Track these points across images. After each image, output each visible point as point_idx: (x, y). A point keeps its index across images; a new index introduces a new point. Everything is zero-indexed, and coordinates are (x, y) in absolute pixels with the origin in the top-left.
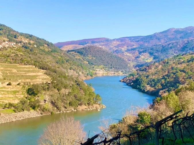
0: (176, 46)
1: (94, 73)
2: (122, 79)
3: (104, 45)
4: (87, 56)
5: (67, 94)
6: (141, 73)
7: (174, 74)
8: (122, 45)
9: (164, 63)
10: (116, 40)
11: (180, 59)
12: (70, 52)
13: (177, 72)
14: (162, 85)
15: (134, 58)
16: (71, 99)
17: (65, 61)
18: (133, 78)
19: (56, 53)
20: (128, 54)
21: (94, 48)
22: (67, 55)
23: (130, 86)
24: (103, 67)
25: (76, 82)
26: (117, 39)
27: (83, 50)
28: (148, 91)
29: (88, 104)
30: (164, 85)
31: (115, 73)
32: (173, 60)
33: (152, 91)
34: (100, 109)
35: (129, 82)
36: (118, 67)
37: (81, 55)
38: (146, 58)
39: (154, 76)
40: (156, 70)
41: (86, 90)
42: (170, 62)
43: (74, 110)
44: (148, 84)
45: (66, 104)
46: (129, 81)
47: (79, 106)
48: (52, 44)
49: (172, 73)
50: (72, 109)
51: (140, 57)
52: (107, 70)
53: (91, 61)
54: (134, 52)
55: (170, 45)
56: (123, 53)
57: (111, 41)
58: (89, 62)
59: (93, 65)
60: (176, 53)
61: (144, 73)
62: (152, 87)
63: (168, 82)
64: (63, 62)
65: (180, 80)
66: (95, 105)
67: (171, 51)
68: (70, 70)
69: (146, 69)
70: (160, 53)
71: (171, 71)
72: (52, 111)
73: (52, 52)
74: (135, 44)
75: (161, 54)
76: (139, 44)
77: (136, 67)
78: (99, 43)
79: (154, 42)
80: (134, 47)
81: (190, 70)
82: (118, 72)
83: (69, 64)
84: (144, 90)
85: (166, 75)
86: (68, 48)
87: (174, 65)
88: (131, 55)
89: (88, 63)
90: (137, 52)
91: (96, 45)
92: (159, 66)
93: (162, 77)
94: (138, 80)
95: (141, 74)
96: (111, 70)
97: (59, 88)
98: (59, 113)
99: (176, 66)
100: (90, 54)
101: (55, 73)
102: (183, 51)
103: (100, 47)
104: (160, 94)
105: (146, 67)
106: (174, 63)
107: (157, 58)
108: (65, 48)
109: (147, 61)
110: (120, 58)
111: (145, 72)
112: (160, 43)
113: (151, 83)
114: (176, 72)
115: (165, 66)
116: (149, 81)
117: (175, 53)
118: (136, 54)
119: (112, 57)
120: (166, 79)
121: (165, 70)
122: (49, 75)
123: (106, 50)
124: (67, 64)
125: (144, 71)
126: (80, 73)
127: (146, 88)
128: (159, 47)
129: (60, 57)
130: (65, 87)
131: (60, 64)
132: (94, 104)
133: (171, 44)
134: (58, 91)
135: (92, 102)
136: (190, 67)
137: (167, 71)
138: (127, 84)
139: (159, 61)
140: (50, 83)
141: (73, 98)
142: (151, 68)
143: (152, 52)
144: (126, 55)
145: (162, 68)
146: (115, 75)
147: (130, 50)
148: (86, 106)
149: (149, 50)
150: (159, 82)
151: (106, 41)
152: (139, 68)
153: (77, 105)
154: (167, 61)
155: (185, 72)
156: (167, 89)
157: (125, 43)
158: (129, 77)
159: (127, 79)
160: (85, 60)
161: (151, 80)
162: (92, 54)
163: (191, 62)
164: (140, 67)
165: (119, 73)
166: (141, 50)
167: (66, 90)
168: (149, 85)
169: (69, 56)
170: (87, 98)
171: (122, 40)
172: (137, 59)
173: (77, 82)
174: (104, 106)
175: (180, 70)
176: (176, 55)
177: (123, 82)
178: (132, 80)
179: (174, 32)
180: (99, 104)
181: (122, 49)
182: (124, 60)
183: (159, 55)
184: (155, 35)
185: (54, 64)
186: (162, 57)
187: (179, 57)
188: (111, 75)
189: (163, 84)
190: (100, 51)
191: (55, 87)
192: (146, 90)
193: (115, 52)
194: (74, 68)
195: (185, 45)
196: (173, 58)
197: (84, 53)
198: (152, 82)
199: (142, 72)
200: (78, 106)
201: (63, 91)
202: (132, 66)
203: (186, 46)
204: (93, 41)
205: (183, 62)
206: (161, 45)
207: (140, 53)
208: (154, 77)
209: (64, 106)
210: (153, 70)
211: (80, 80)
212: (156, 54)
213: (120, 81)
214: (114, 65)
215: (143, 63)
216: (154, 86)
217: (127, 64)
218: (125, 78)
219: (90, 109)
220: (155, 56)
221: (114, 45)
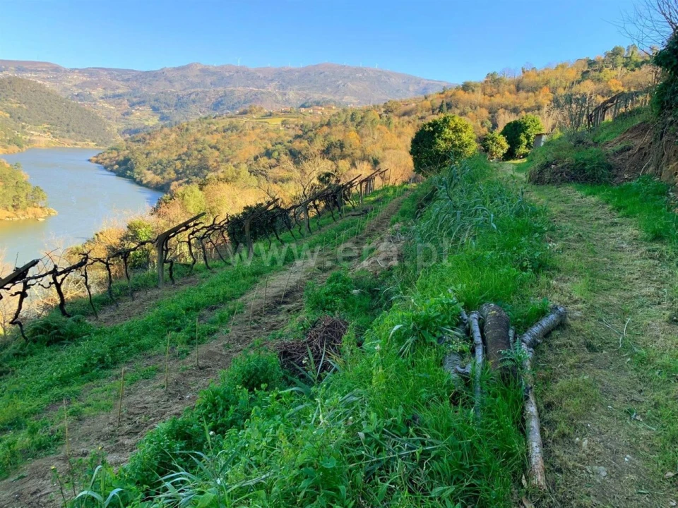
0: (204, 99)
1: (27, 140)
2: (94, 157)
3: (48, 78)
4: (6, 100)
6: (134, 146)
7: (199, 151)
8: (94, 85)
9: (181, 129)
10: (77, 71)
11: (209, 124)
13: (205, 149)
14: (177, 172)
15: (119, 114)
18: (118, 156)
20: (106, 105)
21: (24, 84)
23: (111, 171)
24: (49, 129)
26: (81, 69)
28: (149, 183)
29: (13, 206)
30: (181, 171)
31: (78, 142)
32: (198, 126)
33: (157, 184)
34: (45, 217)
35: (109, 163)
36: (83, 130)
38: (146, 117)
39: (160, 154)
40: (165, 142)
41: (7, 176)
44: (149, 170)
46: (109, 161)
49: (196, 149)
51: (132, 114)
52: (58, 136)
53: (18, 113)
54: (120, 101)
55: (193, 97)
56: (95, 101)
57: (65, 71)
58: (10, 113)
59: (23, 122)
60: (204, 112)
61: (141, 147)
62: (158, 175)
63: (187, 166)
65: (210, 163)
66: (31, 210)
67: (193, 108)
69: (144, 138)
70: (173, 108)
71: (194, 147)
74: (122, 86)
75: (175, 112)
76: (130, 85)
77: (123, 133)
78: (35, 74)
79: (162, 86)
80: (120, 91)
81: (228, 147)
82: (85, 141)
84: (141, 181)
85: (184, 154)
87: (199, 136)
88: (112, 107)
89: (8, 115)
90: (125, 102)
91: (27, 77)
92: (170, 135)
93: (176, 156)
94: (129, 160)
95: (135, 148)
96: (67, 135)
99: (203, 138)
100: (13, 96)
102: (215, 110)
103: (39, 82)
104: (172, 188)
105: (145, 136)
106: (199, 131)
107: (168, 118)
109: (146, 123)
110: (90, 113)
111: (144, 145)
112: (173, 90)
113: (155, 167)
114: (202, 148)
115: (182, 136)
116: (151, 163)
117: (201, 112)
118: (123, 107)
119: (70, 108)
120: (184, 160)
121: (183, 143)
123: (55, 91)
125: (141, 143)
127: (145, 176)
128: (171, 96)
132: (28, 208)
133: (194, 94)
135: (24, 204)
136: (227, 141)
137: (186, 146)
138: (106, 168)
139: (171, 126)
142: (155, 138)
143: (157, 105)
144: (103, 108)
145: (176, 138)
146: (76, 146)
147: (110, 97)
148: (8, 210)
149: (150, 101)
150: (171, 165)
151: (52, 71)
152: (130, 135)
154: (186, 126)
155: (218, 150)
157: (99, 80)
158: (109, 153)
159: (104, 157)
161: (154, 161)
162: (19, 96)
163: (230, 132)
164: (133, 135)
166: (135, 100)
170: (11, 195)
171: (91, 72)
172: (126, 117)
174: (54, 211)
175: (209, 146)
176: (204, 116)
177: (97, 162)
178: (117, 159)
179: (200, 70)
180: (41, 208)
181: (93, 93)
182: (97, 116)
183: (170, 113)
184: (162, 72)
186: (177, 119)
187: (208, 121)
188: (68, 146)
189: (178, 170)
190: (39, 90)
192: (146, 179)
193: (75, 97)
195: (220, 99)
196: (197, 122)
198: (158, 165)
199: (137, 144)
202: (116, 130)
203: (222, 101)
204: (21, 67)
205: (215, 131)
206: (175, 94)
207: (132, 105)
208: (160, 156)
210: (158, 142)
212: (166, 111)
213: (89, 160)
214: (75, 125)
215: (139, 126)
216: (161, 173)
217: (105, 126)
218: (101, 155)
219: (18, 217)
220: (162, 113)
221: (74, 83)
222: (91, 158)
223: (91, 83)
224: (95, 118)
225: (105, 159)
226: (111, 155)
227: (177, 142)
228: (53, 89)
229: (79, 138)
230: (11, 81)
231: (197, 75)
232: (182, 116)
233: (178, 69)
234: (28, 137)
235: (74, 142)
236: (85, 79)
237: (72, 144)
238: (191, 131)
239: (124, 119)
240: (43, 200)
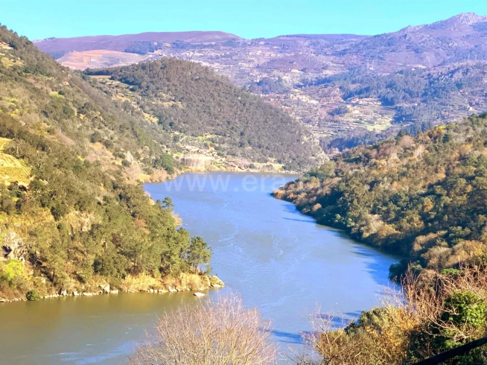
0: (478, 79)
1: (179, 160)
2: (281, 189)
3: (217, 58)
4: (156, 96)
5: (86, 229)
6: (350, 170)
7: (470, 179)
8: (286, 65)
9: (435, 138)
10: (262, 43)
12: (93, 77)
13: (481, 175)
14: (424, 217)
15: (324, 113)
16: (100, 251)
17: (76, 110)
18: (322, 187)
19: (40, 77)
20: (304, 99)
21: (183, 69)
22: (81, 87)
23: (308, 214)
24: (213, 141)
25: (115, 188)
26: (268, 40)
27: (140, 72)
28: (373, 236)
29: (161, 270)
30: (433, 217)
31: (255, 164)
32: (467, 130)
33: (389, 238)
34: (205, 291)
35: (305, 200)
36: (264, 141)
37: (132, 90)
38: (369, 117)
39: (395, 184)
40: (405, 161)
41: (154, 220)
42: (456, 137)
43: (111, 289)
44: (373, 213)
45: (84, 266)
46: (306, 197)
47: (129, 277)
48: (28, 43)
49: (462, 176)
50: (103, 286)
51: (346, 111)
52: (225, 153)
53: (170, 116)
54: (326, 90)
55: (458, 76)
56: (286, 91)
57: (245, 44)
58: (160, 117)
59: (176, 129)
60: (477, 104)
61: (363, 171)
62: (390, 223)
63: (446, 207)
64: (67, 112)
66: (185, 277)
67: (457, 98)
68: (91, 145)
69: (367, 155)
71: (458, 170)
72: (30, 289)
73: (26, 71)
74: (332, 64)
75: (423, 105)
76: (346, 62)
77: (329, 146)
78: (200, 52)
79: (401, 60)
80: (329, 73)
82: (266, 161)
83: (88, 122)
84: (360, 233)
85: (439, 183)
86: (85, 60)
87: (469, 148)
88: (314, 102)
89: (155, 120)
90: (336, 92)
91: (188, 58)
92: (414, 149)
93: (424, 187)
94: (341, 194)
95: (350, 173)
96: (239, 152)
97: (58, 206)
98: (56, 296)
99: (477, 153)
100: (166, 88)
101: (43, 149)
103: (204, 64)
104: (417, 247)
105: (369, 151)
106: (470, 140)
107: (408, 118)
108: (75, 62)
109: (370, 128)
110: (277, 112)
111: (366, 168)
112: (420, 66)
113: (384, 208)
114: (475, 172)
115: (436, 150)
116: (378, 200)
117: (471, 105)
118: (332, 100)
119: (247, 105)
120: (440, 196)
121: (438, 163)
122: (23, 157)
123: (227, 78)
124: (82, 122)
125: (361, 165)
126: (129, 157)
127: (367, 224)
128: (416, 78)
129: (55, 93)
130: (81, 206)
131: (55, 118)
132: (182, 274)
133: (461, 71)
134: (56, 219)
135: (177, 266)
137: (443, 169)
138: (299, 208)
139: (414, 132)
140: (26, 185)
141: (110, 246)
142: (386, 155)
143: (390, 96)
144: (298, 102)
145: (426, 155)
146: (252, 170)
147: (311, 84)
148: (153, 276)
149: (379, 87)
150: (414, 205)
151: (224, 45)
152: (341, 150)
153: (123, 271)
154: (444, 132)
156: (443, 232)
157: (296, 56)
158: (305, 182)
159: (298, 190)
160: (147, 108)
161: (384, 197)
162: (174, 88)
164: (347, 150)
165: (268, 163)
166: (352, 87)
167: (84, 214)
168: (376, 216)
169: (88, 93)
170: (159, 251)
171: (284, 43)
172: (337, 117)
173: (119, 191)
174: (219, 281)
176: (477, 112)
177: (285, 198)
178: (319, 192)
179: (474, 27)
180: (200, 274)
181: (284, 78)
182: (289, 119)
183: (414, 107)
184: (403, 34)
185: (35, 118)
186: (425, 118)
188: (239, 170)
189: (428, 214)
190: (204, 78)
191: (46, 201)
192: (368, 231)
193: (256, 86)
194: (106, 138)
196: (466, 124)
197: (144, 84)
198: (391, 204)
199: (354, 165)
200: (124, 277)
201: (72, 217)
202: (317, 141)
204: (179, 41)
206: (424, 73)
207: (348, 96)
208: (395, 188)
209: (75, 273)
210: (392, 161)
211: (128, 182)
212: (406, 105)
213: (273, 195)
214: (253, 133)
215: (357, 134)
216: (396, 220)
217: (300, 135)
218: (292, 186)
219: (166, 288)
220: (399, 109)
221: (256, 62)
222: (276, 190)
223: (282, 61)
224: (285, 121)
225: (298, 193)
226: (311, 186)
227: (427, 161)
228: (224, 74)
229: (257, 155)
230: (166, 65)
231: (468, 36)
232: (435, 113)
233: (434, 27)
234: (181, 156)
235: (248, 163)
236: (273, 55)
237: (246, 167)
238: (454, 141)
239: (331, 121)
240: (205, 261)
